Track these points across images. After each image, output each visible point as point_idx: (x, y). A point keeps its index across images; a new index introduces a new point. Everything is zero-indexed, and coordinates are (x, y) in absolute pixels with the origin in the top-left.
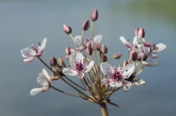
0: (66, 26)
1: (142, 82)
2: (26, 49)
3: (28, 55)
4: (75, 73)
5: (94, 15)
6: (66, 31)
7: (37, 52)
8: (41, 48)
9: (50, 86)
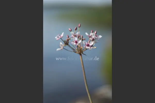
0: (70, 29)
1: (95, 48)
2: (58, 36)
3: (58, 37)
4: (75, 44)
5: (79, 26)
6: (70, 31)
7: (61, 37)
8: (62, 35)
9: (63, 48)
